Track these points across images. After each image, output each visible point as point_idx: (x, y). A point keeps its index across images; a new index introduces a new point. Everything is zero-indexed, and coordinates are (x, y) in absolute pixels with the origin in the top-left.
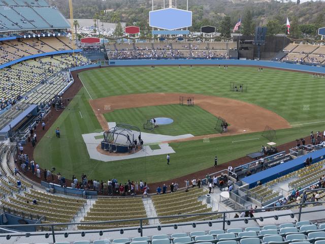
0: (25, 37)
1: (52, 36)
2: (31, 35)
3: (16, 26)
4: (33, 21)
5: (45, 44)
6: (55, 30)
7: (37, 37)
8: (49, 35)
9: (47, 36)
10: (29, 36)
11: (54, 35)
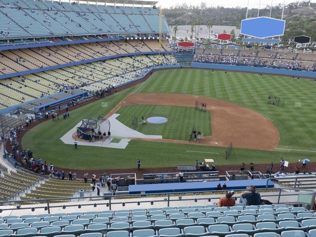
0: (128, 39)
1: (152, 39)
2: (134, 37)
3: (123, 30)
4: (139, 26)
5: (146, 45)
6: (156, 34)
7: (138, 39)
8: (149, 38)
9: (147, 39)
10: (132, 38)
11: (154, 38)
